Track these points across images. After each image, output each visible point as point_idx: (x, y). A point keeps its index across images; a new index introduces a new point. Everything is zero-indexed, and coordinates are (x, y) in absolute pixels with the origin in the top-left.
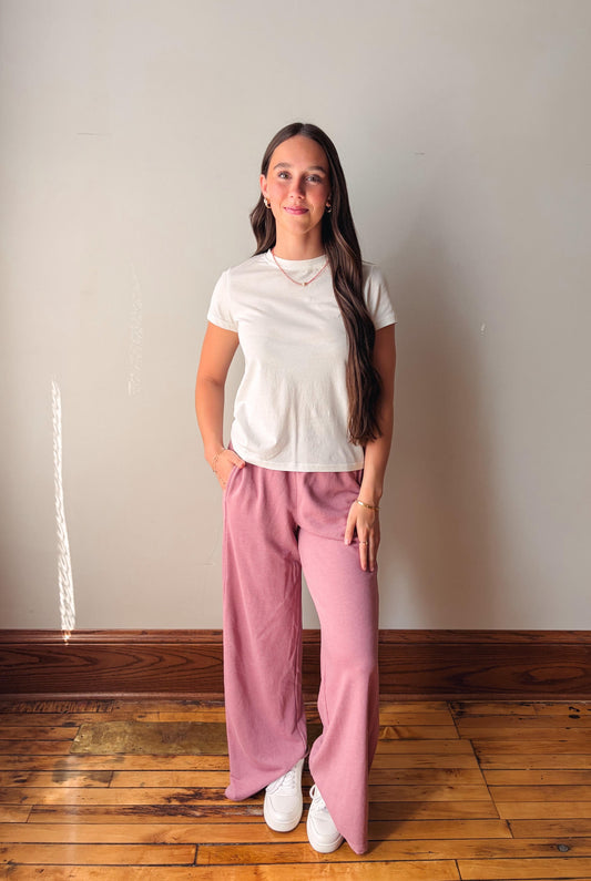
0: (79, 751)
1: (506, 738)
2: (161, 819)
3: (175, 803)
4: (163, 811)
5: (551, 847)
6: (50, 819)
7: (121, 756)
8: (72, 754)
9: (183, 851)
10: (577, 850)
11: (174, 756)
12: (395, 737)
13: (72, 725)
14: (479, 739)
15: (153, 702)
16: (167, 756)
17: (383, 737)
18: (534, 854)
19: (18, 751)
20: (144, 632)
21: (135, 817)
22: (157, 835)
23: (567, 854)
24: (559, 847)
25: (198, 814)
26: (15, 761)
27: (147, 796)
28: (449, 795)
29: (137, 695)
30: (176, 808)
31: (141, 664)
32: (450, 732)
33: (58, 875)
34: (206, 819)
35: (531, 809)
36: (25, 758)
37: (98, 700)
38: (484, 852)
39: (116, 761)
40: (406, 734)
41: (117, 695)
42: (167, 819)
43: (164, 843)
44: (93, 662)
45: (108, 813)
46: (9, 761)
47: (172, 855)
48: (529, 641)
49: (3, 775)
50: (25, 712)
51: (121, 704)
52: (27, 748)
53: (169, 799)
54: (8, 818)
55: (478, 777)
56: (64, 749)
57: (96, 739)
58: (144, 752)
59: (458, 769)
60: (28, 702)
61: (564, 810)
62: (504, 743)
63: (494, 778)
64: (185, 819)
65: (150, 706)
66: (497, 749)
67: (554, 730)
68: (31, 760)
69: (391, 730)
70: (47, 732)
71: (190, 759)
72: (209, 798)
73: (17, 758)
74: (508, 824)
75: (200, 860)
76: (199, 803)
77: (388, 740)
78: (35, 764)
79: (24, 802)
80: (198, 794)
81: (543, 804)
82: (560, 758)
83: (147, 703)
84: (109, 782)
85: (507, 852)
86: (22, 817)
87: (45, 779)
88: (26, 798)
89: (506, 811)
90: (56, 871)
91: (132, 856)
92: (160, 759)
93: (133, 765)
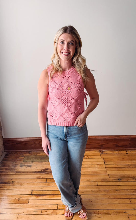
0: (24, 161)
1: (111, 158)
2: (40, 174)
3: (43, 171)
4: (40, 172)
5: (117, 179)
6: (20, 174)
7: (32, 162)
8: (23, 162)
9: (44, 179)
10: (122, 180)
11: (43, 162)
12: (87, 158)
13: (23, 156)
14: (105, 158)
15: (39, 151)
16: (41, 162)
17: (85, 158)
18: (113, 181)
19: (13, 161)
20: (36, 138)
21: (35, 173)
22: (39, 177)
23: (120, 181)
24: (119, 180)
25: (47, 173)
26: (13, 163)
27: (38, 170)
28: (97, 170)
29: (36, 150)
30: (43, 172)
31: (36, 144)
32: (99, 157)
33: (21, 184)
34: (49, 174)
35: (114, 172)
36: (14, 162)
37: (28, 151)
38: (103, 180)
39: (32, 163)
40: (90, 157)
41: (32, 150)
42: (41, 174)
43: (41, 178)
44: (27, 144)
45: (30, 173)
46: (12, 163)
47: (42, 180)
48: (116, 137)
49: (10, 166)
50: (14, 154)
51: (32, 152)
52: (15, 161)
53: (42, 170)
54: (12, 173)
55: (104, 166)
56: (21, 161)
57: (28, 159)
58: (37, 162)
59: (100, 164)
60: (15, 152)
61: (121, 172)
62: (111, 159)
63: (107, 166)
64: (45, 174)
65: (38, 152)
66: (109, 160)
67: (122, 156)
68: (15, 163)
69: (87, 156)
70: (18, 157)
71: (46, 163)
72: (49, 170)
73: (13, 162)
74: (109, 175)
75: (47, 181)
76: (47, 171)
77: (86, 159)
78: (16, 164)
79: (15, 171)
80: (47, 169)
81: (117, 171)
82: (122, 162)
83: (37, 151)
84: (30, 167)
85: (108, 180)
86: (14, 173)
87: (18, 166)
88: (15, 170)
89: (109, 172)
90: (21, 183)
91: (34, 180)
92: (40, 163)
93: (35, 164)
